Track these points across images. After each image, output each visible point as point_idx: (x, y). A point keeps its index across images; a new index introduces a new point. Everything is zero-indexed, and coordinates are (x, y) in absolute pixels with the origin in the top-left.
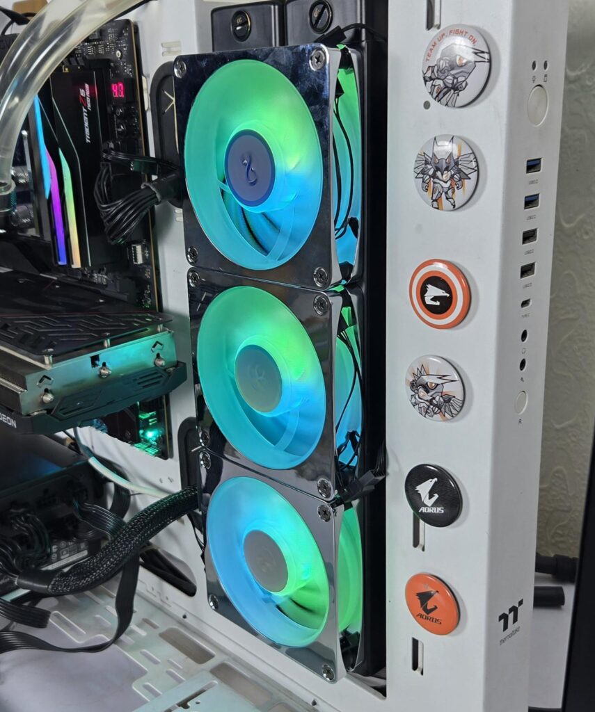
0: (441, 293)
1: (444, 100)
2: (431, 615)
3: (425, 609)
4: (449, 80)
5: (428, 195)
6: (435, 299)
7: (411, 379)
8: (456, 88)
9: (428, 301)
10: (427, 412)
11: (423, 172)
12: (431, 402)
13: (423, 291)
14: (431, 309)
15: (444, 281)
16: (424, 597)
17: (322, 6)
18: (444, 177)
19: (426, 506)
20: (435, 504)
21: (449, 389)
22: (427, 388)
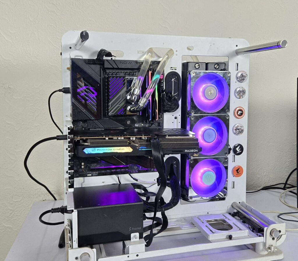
0: (241, 112)
1: (241, 82)
2: (239, 173)
3: (238, 173)
4: (242, 78)
5: (238, 97)
6: (240, 113)
7: (235, 129)
8: (243, 80)
9: (239, 114)
10: (238, 134)
11: (238, 93)
12: (239, 132)
13: (238, 112)
14: (239, 115)
15: (241, 110)
16: (237, 170)
17: (217, 65)
18: (242, 93)
19: (238, 152)
20: (240, 151)
21: (242, 128)
22: (238, 129)
